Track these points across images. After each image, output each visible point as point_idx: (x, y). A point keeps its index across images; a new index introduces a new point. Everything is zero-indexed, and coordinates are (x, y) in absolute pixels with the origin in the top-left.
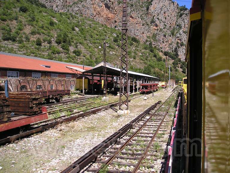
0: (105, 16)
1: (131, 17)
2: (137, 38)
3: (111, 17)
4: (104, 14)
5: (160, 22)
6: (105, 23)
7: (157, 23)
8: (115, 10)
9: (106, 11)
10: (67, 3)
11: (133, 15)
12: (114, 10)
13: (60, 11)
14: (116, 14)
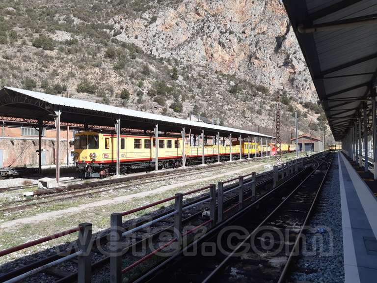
0: (220, 60)
1: (256, 58)
2: (266, 86)
3: (228, 60)
4: (219, 56)
5: (298, 62)
6: (220, 69)
7: (294, 64)
9: (221, 53)
11: (258, 56)
13: (161, 56)
14: (235, 56)
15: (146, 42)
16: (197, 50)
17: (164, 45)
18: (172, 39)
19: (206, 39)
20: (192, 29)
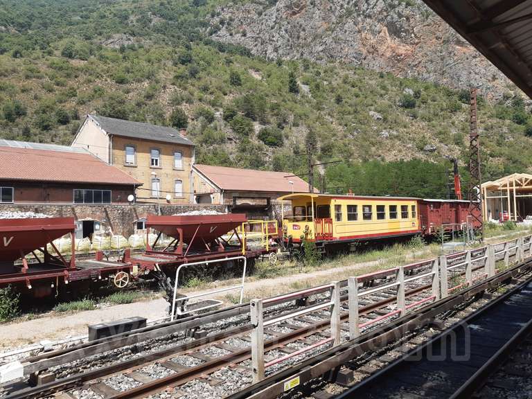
0: (388, 54)
1: (459, 42)
3: (404, 52)
4: (388, 47)
6: (388, 69)
8: (415, 35)
9: (391, 42)
10: (300, 40)
12: (413, 35)
14: (417, 44)
15: (259, 40)
16: (346, 41)
17: (289, 41)
18: (304, 30)
19: (363, 21)
20: (339, 8)
